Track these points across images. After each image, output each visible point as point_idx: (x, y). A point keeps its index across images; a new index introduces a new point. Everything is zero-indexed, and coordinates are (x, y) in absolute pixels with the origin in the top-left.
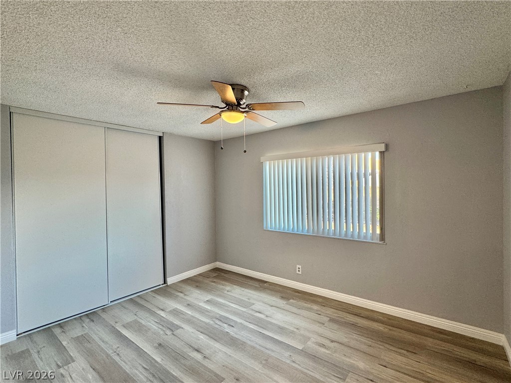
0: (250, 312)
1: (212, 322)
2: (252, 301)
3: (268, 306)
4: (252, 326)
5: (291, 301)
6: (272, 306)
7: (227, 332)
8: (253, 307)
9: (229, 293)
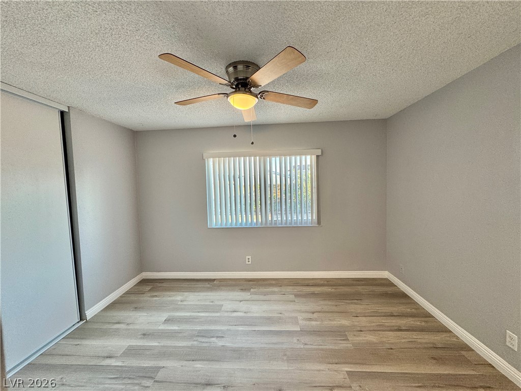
0: (226, 314)
1: (195, 343)
2: (217, 303)
3: (238, 302)
4: (240, 328)
5: (252, 290)
6: (241, 301)
7: (223, 346)
8: (223, 308)
9: (185, 303)
